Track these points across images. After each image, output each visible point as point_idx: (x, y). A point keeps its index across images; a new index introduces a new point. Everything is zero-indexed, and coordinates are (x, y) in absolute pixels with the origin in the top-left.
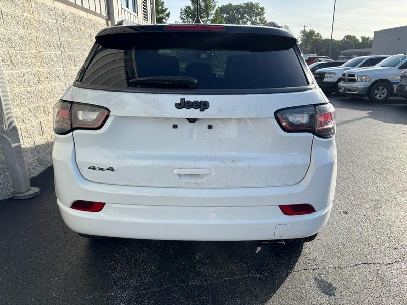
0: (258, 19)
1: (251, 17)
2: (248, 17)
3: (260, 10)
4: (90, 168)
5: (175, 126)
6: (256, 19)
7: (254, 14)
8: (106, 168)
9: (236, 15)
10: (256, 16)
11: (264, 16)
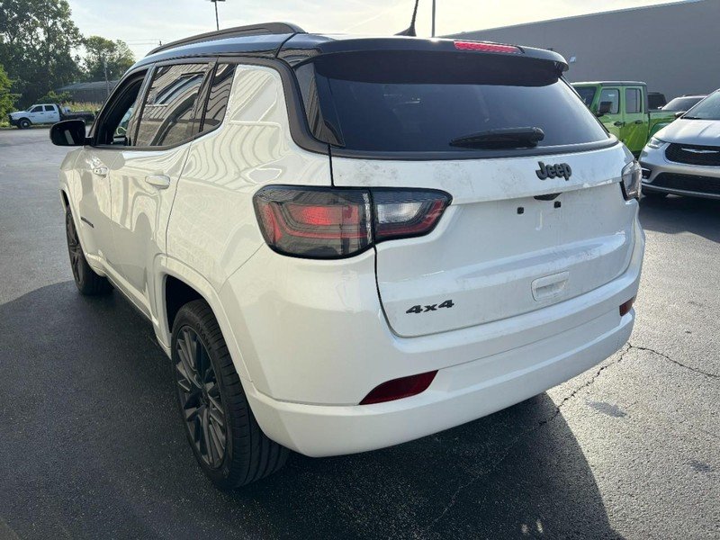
0: (59, 24)
1: (42, 19)
2: (34, 18)
3: (59, 6)
4: (410, 311)
5: (520, 211)
6: (55, 23)
7: (48, 13)
8: (439, 304)
9: (5, 11)
10: (54, 18)
11: (71, 18)
